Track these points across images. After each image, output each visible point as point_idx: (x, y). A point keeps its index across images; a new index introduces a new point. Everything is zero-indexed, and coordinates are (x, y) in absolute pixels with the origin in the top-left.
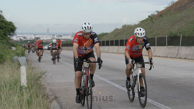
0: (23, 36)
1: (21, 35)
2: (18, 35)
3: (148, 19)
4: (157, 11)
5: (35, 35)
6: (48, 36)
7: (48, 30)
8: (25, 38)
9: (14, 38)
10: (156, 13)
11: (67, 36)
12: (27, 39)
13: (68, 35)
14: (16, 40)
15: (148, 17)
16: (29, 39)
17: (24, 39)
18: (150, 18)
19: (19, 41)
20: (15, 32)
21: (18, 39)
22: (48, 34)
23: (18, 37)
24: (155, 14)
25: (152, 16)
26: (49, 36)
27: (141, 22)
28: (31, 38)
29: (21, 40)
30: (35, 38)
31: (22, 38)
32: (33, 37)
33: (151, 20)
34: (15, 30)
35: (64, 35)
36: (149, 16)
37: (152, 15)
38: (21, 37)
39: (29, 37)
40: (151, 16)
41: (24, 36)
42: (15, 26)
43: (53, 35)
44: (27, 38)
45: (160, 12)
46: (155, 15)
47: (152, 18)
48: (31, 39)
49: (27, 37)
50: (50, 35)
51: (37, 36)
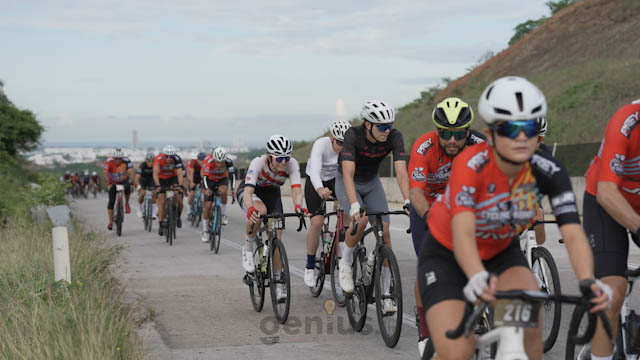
0: (62, 154)
1: (56, 151)
2: (48, 151)
3: (419, 101)
4: (447, 80)
5: (98, 148)
6: (134, 150)
7: (135, 133)
8: (67, 157)
9: (38, 158)
10: (443, 86)
11: (190, 152)
12: (74, 162)
13: (193, 147)
14: (43, 163)
15: (420, 97)
16: (79, 161)
17: (66, 162)
18: (427, 100)
19: (51, 167)
20: (40, 140)
21: (49, 160)
22: (136, 146)
23: (48, 155)
24: (440, 88)
25: (432, 94)
26: (138, 151)
27: (400, 109)
28: (84, 159)
29: (57, 164)
30: (98, 157)
31: (59, 159)
32: (92, 156)
33: (429, 104)
34: (39, 134)
35: (182, 149)
36: (424, 94)
37: (432, 90)
38: (56, 156)
39: (80, 156)
40: (427, 94)
41: (65, 151)
42: (40, 124)
43: (150, 149)
44: (74, 159)
45: (454, 82)
46: (441, 91)
47: (432, 99)
48: (85, 162)
49: (75, 156)
50: (141, 149)
51: (103, 153)
